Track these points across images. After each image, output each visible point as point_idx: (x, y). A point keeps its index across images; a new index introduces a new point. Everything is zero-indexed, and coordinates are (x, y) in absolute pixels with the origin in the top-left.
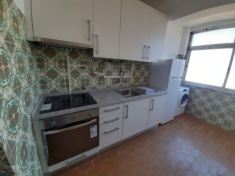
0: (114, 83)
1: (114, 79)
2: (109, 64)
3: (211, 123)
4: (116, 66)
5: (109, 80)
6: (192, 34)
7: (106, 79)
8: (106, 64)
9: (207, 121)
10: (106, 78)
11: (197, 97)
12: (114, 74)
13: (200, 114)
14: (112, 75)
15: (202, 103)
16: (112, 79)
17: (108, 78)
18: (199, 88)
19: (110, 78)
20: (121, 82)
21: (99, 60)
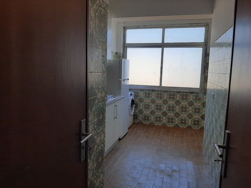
3: (158, 125)
6: (125, 29)
9: (154, 124)
11: (141, 100)
13: (148, 120)
15: (147, 107)
18: (142, 90)
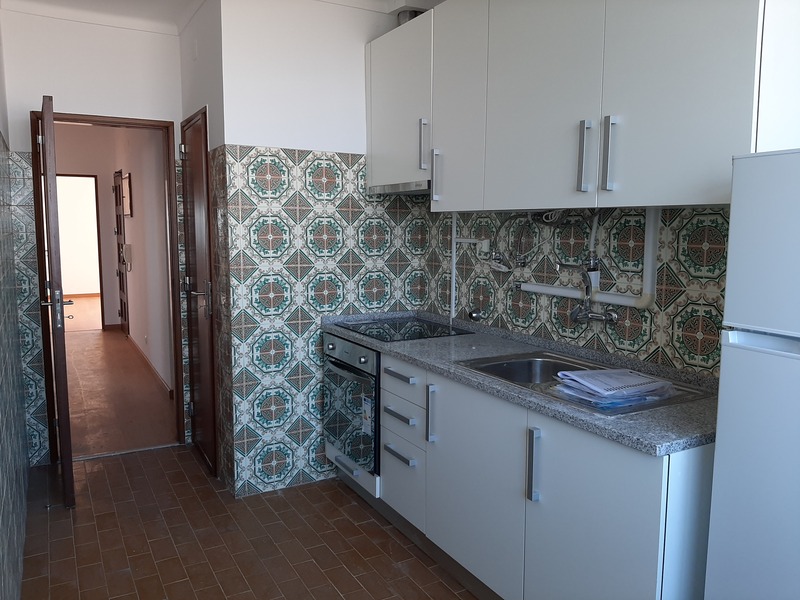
0: (562, 321)
1: (563, 301)
2: (547, 232)
4: (572, 241)
5: (544, 301)
7: (534, 297)
8: (537, 230)
10: (535, 294)
12: (564, 276)
14: (558, 282)
16: (555, 300)
17: (541, 294)
19: (547, 295)
20: (597, 327)
21: (516, 217)
